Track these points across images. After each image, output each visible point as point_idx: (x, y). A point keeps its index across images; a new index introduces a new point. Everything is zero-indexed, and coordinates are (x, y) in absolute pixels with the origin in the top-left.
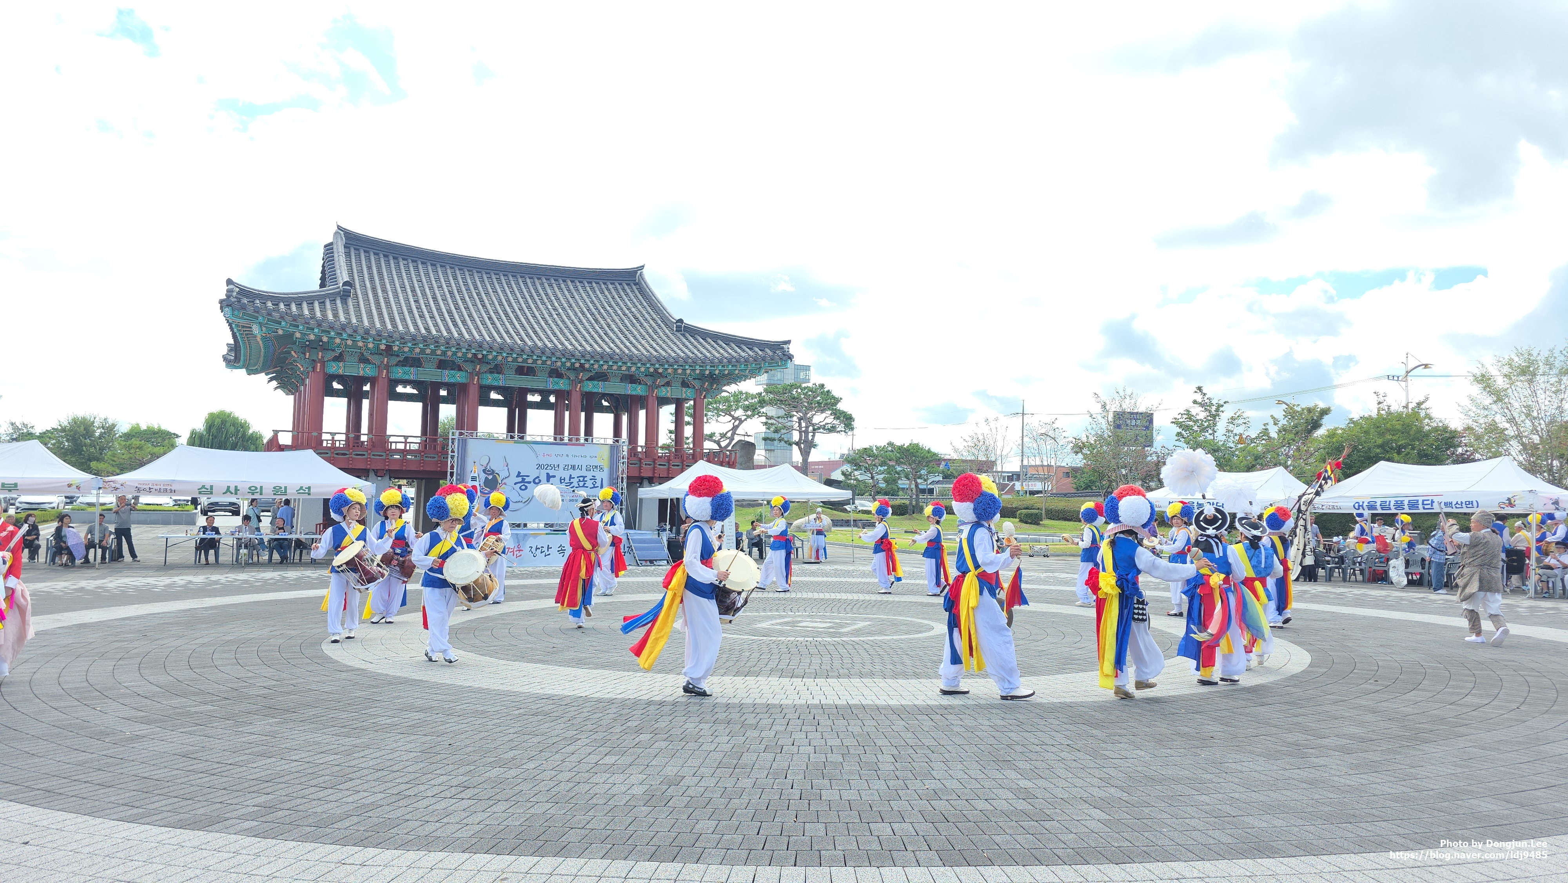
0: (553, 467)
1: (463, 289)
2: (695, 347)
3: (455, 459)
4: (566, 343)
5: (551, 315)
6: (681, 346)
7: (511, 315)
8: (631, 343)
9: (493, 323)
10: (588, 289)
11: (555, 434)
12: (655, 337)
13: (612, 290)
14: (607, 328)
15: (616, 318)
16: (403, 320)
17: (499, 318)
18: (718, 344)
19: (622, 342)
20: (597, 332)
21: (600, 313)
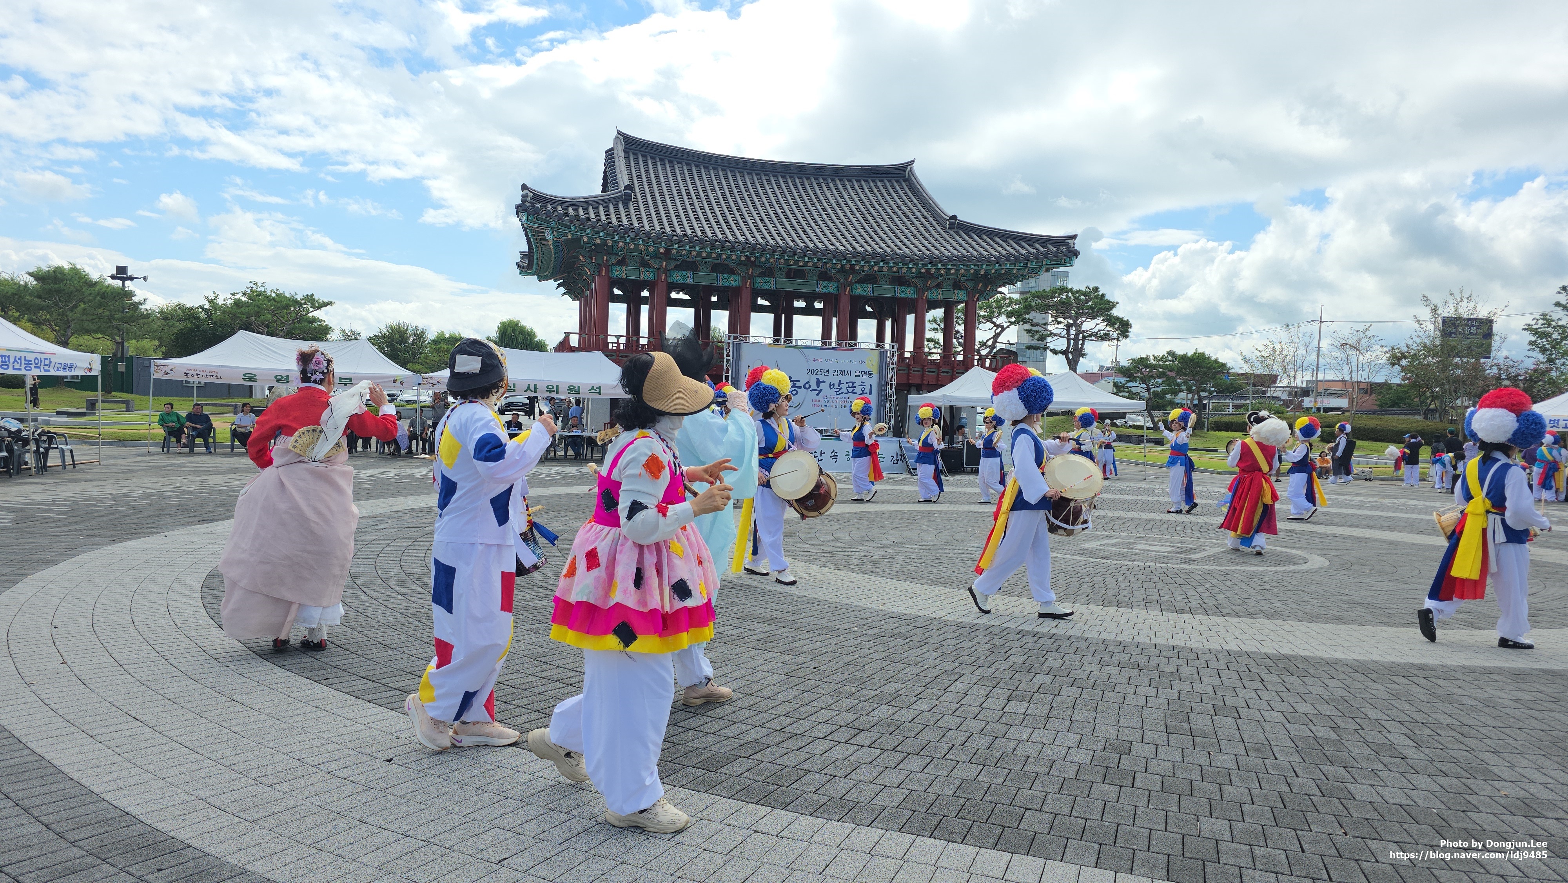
0: (822, 372)
1: (735, 191)
2: (970, 245)
3: (731, 362)
4: (837, 244)
5: (820, 216)
6: (955, 244)
7: (782, 216)
8: (902, 242)
9: (765, 225)
10: (857, 187)
11: (823, 338)
12: (927, 235)
13: (881, 188)
14: (877, 228)
15: (886, 217)
16: (680, 223)
17: (771, 220)
18: (994, 241)
19: (893, 242)
20: (867, 232)
21: (869, 212)
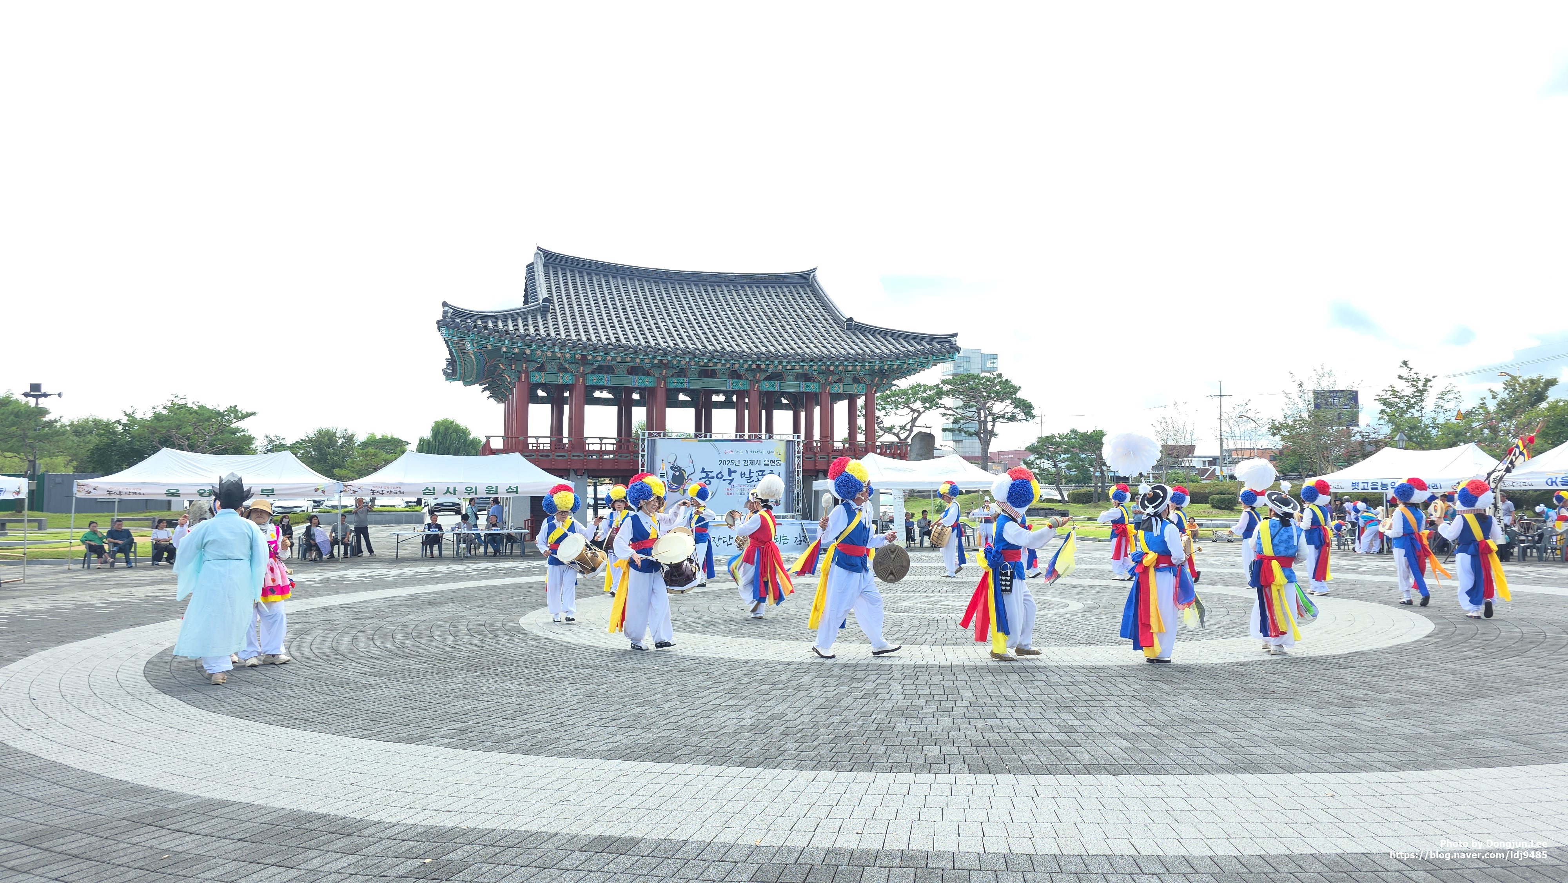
0: (734, 463)
1: (650, 299)
2: (865, 344)
3: (646, 457)
4: (744, 346)
5: (730, 320)
6: (851, 344)
7: (694, 322)
8: (804, 343)
9: (677, 331)
10: (765, 293)
11: (737, 432)
12: (827, 336)
13: (787, 293)
14: (781, 330)
15: (790, 320)
16: (596, 331)
17: (683, 326)
18: (886, 340)
19: (795, 343)
20: (772, 334)
21: (775, 316)
